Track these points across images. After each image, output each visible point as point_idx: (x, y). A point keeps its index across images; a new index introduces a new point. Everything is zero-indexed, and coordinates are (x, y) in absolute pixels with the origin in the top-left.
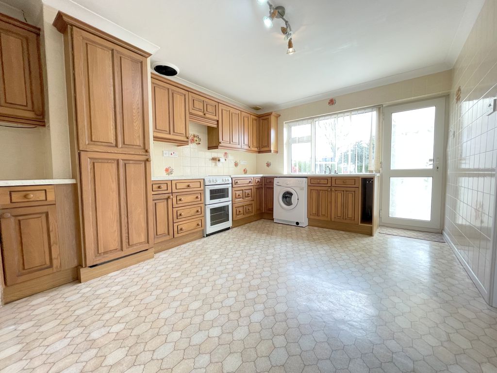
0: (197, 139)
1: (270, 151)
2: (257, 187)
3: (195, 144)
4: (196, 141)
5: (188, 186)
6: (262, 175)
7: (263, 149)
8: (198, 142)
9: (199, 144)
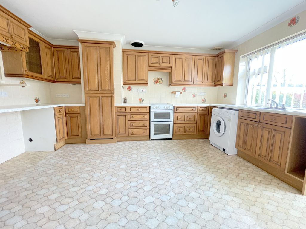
0: (161, 81)
1: (221, 85)
2: (201, 113)
3: (159, 84)
4: (160, 82)
5: (138, 110)
6: (208, 105)
7: (217, 84)
8: (161, 82)
9: (162, 83)
